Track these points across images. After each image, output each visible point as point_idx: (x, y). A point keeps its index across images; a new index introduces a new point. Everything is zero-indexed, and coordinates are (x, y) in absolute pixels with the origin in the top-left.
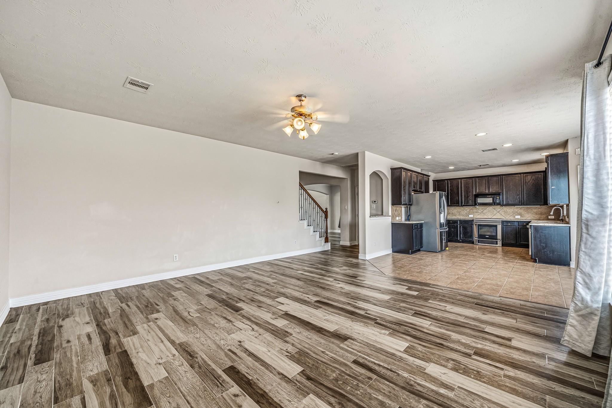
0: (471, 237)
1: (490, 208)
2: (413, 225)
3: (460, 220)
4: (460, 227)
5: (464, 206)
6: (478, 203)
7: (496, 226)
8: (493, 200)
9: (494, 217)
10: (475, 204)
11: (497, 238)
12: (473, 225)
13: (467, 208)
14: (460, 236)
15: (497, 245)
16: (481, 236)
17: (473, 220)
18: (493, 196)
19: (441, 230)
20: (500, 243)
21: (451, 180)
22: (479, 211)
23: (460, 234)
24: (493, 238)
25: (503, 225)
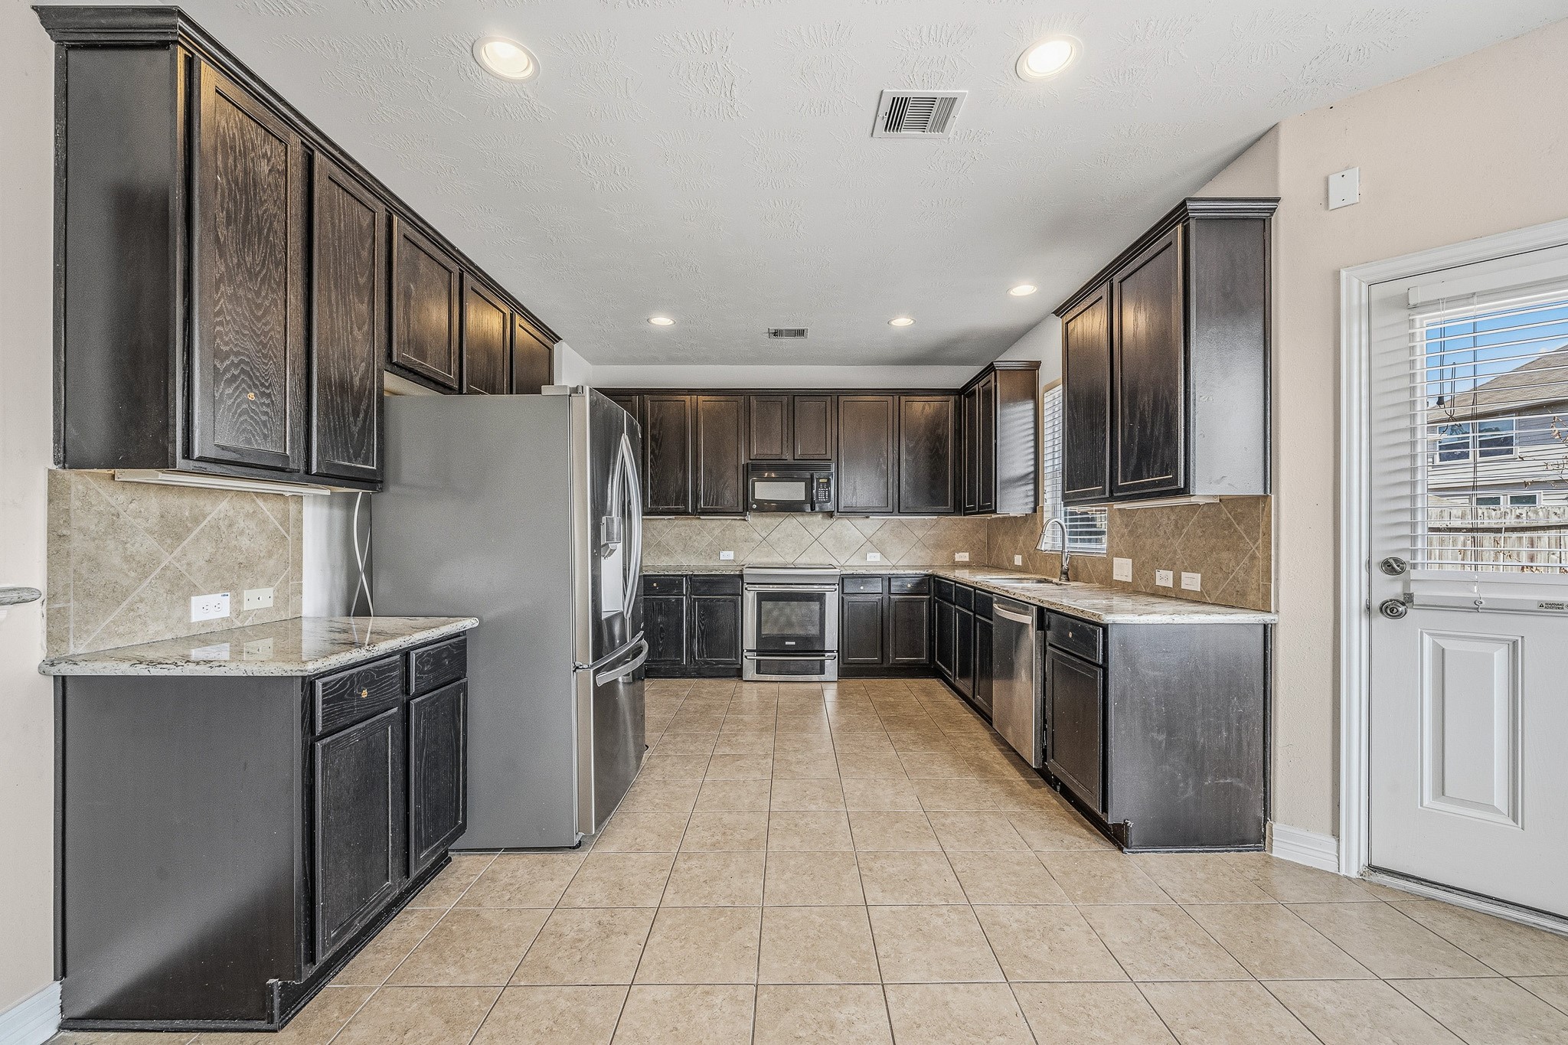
0: (731, 651)
1: (790, 524)
2: (312, 684)
3: (691, 578)
4: (691, 607)
5: (704, 512)
6: (759, 502)
7: (820, 598)
8: (809, 489)
9: (804, 560)
10: (747, 506)
11: (824, 645)
12: (739, 595)
13: (713, 524)
14: (689, 648)
15: (822, 677)
16: (768, 646)
17: (741, 576)
18: (807, 475)
19: (604, 678)
20: (831, 666)
21: (655, 397)
22: (756, 536)
23: (691, 636)
24: (810, 646)
25: (843, 593)
